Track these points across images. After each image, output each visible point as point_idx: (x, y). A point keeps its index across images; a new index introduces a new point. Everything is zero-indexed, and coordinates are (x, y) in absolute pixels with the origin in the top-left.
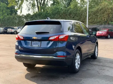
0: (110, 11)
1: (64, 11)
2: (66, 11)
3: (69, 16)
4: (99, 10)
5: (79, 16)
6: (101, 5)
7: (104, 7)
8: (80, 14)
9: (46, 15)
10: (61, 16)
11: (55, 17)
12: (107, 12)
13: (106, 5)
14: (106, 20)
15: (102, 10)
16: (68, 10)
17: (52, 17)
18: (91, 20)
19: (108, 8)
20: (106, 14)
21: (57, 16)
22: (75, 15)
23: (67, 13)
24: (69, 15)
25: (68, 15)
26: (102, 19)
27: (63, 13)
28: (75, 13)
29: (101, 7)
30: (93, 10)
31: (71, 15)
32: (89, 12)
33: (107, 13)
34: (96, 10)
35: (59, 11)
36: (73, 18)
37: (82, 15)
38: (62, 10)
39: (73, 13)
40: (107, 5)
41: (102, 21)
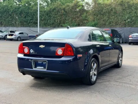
0: (63, 11)
1: (13, 9)
2: (16, 10)
3: (20, 15)
4: (52, 10)
5: (31, 16)
7: (57, 7)
8: (32, 14)
10: (11, 15)
11: (4, 16)
13: (58, 5)
14: (59, 22)
15: (54, 10)
18: (44, 21)
19: (60, 8)
21: (5, 15)
22: (27, 14)
23: (18, 12)
26: (55, 21)
27: (13, 12)
28: (26, 13)
29: (53, 7)
33: (60, 14)
34: (49, 10)
35: (8, 9)
36: (24, 18)
37: (34, 15)
38: (12, 8)
39: (25, 12)
40: (60, 5)
41: (55, 22)
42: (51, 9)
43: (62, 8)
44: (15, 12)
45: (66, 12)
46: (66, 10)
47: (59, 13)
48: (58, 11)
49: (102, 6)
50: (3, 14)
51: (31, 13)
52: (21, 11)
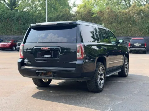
1: (8, 14)
3: (17, 22)
6: (61, 11)
15: (63, 17)
16: (14, 14)
19: (71, 16)
22: (27, 21)
23: (14, 17)
24: (17, 20)
25: (15, 20)
27: (7, 18)
28: (26, 19)
30: (52, 16)
31: (19, 21)
34: (56, 17)
36: (22, 25)
38: (6, 14)
42: (59, 16)
44: (10, 18)
48: (67, 18)
51: (33, 20)
52: (18, 17)
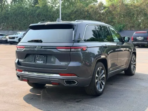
0: (86, 13)
1: (30, 11)
2: (33, 12)
3: (38, 18)
4: (74, 12)
5: (50, 19)
6: (75, 7)
7: (80, 9)
8: (51, 17)
9: (5, 16)
10: (26, 18)
12: (82, 15)
13: (81, 7)
15: (77, 12)
16: (36, 11)
17: (14, 18)
19: (83, 10)
20: (81, 18)
21: (21, 17)
23: (35, 14)
24: (37, 16)
27: (29, 14)
28: (45, 15)
29: (76, 9)
30: (66, 12)
31: (39, 17)
32: (62, 14)
34: (70, 12)
35: (24, 11)
38: (28, 11)
39: (43, 15)
40: (83, 7)
43: (85, 10)
44: (31, 14)
45: (90, 14)
46: (90, 12)
47: (81, 16)
48: (81, 13)
49: (131, 7)
50: (18, 17)
51: (50, 15)
52: (38, 13)
